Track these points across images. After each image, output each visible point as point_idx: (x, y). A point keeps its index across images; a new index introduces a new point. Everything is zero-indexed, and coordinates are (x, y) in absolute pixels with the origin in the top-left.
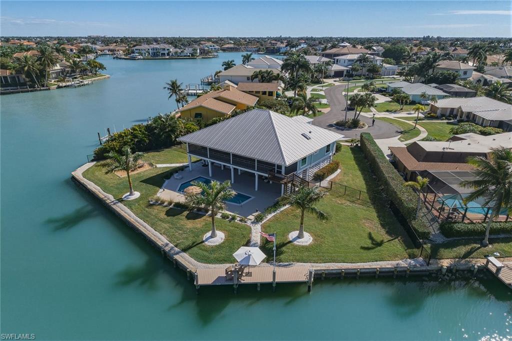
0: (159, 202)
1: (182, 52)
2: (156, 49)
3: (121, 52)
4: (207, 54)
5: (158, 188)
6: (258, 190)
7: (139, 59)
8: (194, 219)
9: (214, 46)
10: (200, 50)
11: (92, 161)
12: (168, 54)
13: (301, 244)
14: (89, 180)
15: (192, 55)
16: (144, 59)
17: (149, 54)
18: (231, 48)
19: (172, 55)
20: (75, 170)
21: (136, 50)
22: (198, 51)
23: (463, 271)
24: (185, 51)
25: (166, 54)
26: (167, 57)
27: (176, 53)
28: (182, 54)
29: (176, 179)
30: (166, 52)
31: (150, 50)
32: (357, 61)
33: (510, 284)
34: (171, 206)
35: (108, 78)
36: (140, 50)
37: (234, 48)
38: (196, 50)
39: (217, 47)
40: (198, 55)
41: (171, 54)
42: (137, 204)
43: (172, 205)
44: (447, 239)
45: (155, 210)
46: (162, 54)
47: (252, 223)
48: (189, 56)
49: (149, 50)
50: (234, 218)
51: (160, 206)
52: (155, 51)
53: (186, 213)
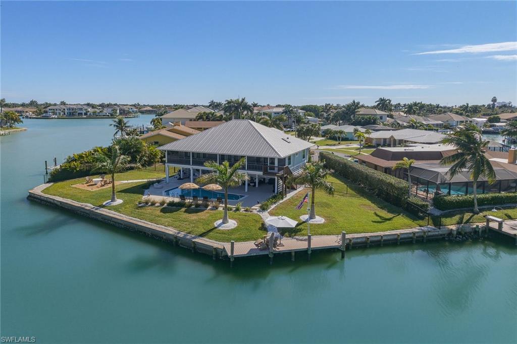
0: (149, 204)
1: (101, 112)
2: (73, 110)
3: (30, 113)
4: (126, 114)
5: (140, 195)
6: (248, 191)
7: (53, 118)
8: (196, 213)
9: (132, 109)
10: (120, 111)
11: (48, 182)
12: (86, 114)
13: (316, 223)
14: (54, 195)
15: (112, 115)
16: (59, 118)
17: (64, 114)
18: (149, 111)
19: (90, 115)
20: (32, 189)
21: (50, 109)
22: (118, 111)
23: (470, 233)
24: (105, 111)
25: (83, 114)
26: (85, 117)
27: (94, 113)
28: (101, 114)
29: (157, 188)
30: (84, 112)
31: (66, 110)
32: (283, 113)
33: (515, 235)
34: (164, 206)
35: (25, 130)
36: (54, 110)
37: (152, 111)
38: (116, 110)
39: (135, 109)
40: (118, 115)
41: (88, 114)
42: (123, 208)
43: (166, 205)
44: (442, 212)
45: (148, 210)
46: (79, 114)
47: (259, 211)
48: (108, 116)
49: (64, 109)
50: (237, 210)
51: (152, 207)
52: (71, 111)
53: (183, 209)
